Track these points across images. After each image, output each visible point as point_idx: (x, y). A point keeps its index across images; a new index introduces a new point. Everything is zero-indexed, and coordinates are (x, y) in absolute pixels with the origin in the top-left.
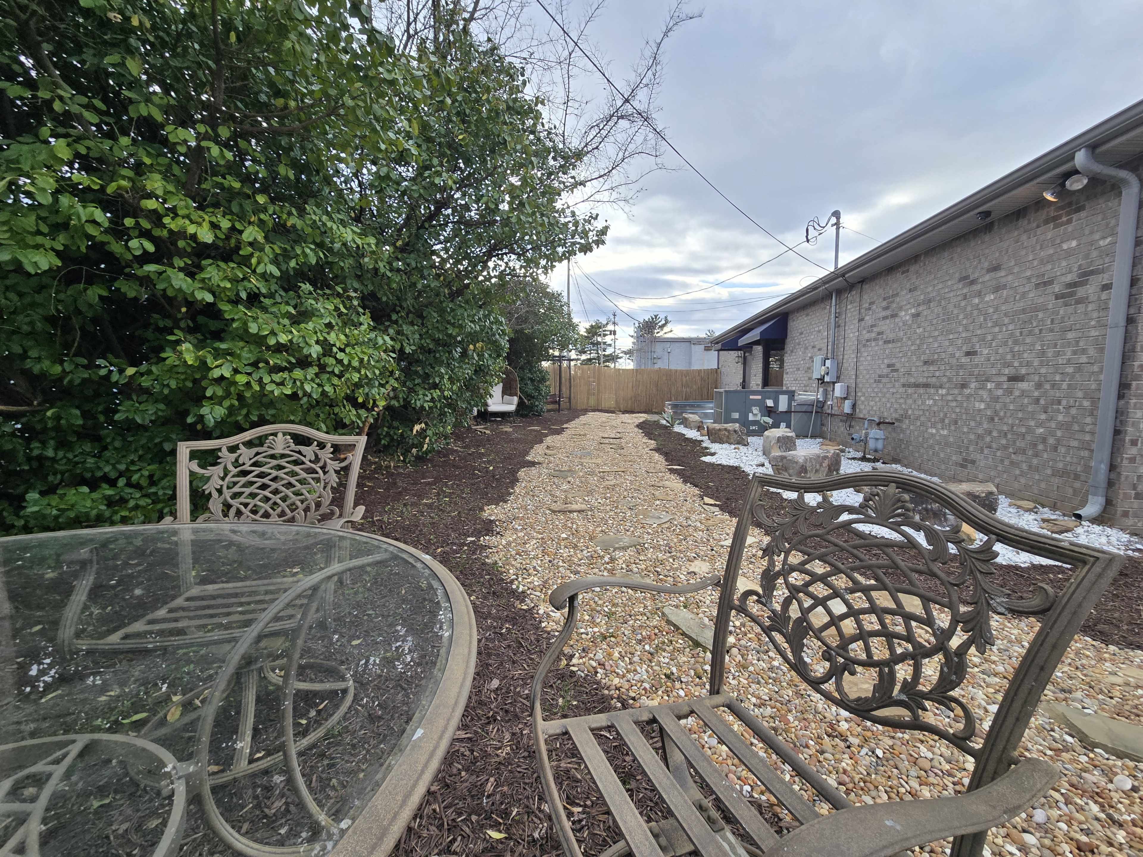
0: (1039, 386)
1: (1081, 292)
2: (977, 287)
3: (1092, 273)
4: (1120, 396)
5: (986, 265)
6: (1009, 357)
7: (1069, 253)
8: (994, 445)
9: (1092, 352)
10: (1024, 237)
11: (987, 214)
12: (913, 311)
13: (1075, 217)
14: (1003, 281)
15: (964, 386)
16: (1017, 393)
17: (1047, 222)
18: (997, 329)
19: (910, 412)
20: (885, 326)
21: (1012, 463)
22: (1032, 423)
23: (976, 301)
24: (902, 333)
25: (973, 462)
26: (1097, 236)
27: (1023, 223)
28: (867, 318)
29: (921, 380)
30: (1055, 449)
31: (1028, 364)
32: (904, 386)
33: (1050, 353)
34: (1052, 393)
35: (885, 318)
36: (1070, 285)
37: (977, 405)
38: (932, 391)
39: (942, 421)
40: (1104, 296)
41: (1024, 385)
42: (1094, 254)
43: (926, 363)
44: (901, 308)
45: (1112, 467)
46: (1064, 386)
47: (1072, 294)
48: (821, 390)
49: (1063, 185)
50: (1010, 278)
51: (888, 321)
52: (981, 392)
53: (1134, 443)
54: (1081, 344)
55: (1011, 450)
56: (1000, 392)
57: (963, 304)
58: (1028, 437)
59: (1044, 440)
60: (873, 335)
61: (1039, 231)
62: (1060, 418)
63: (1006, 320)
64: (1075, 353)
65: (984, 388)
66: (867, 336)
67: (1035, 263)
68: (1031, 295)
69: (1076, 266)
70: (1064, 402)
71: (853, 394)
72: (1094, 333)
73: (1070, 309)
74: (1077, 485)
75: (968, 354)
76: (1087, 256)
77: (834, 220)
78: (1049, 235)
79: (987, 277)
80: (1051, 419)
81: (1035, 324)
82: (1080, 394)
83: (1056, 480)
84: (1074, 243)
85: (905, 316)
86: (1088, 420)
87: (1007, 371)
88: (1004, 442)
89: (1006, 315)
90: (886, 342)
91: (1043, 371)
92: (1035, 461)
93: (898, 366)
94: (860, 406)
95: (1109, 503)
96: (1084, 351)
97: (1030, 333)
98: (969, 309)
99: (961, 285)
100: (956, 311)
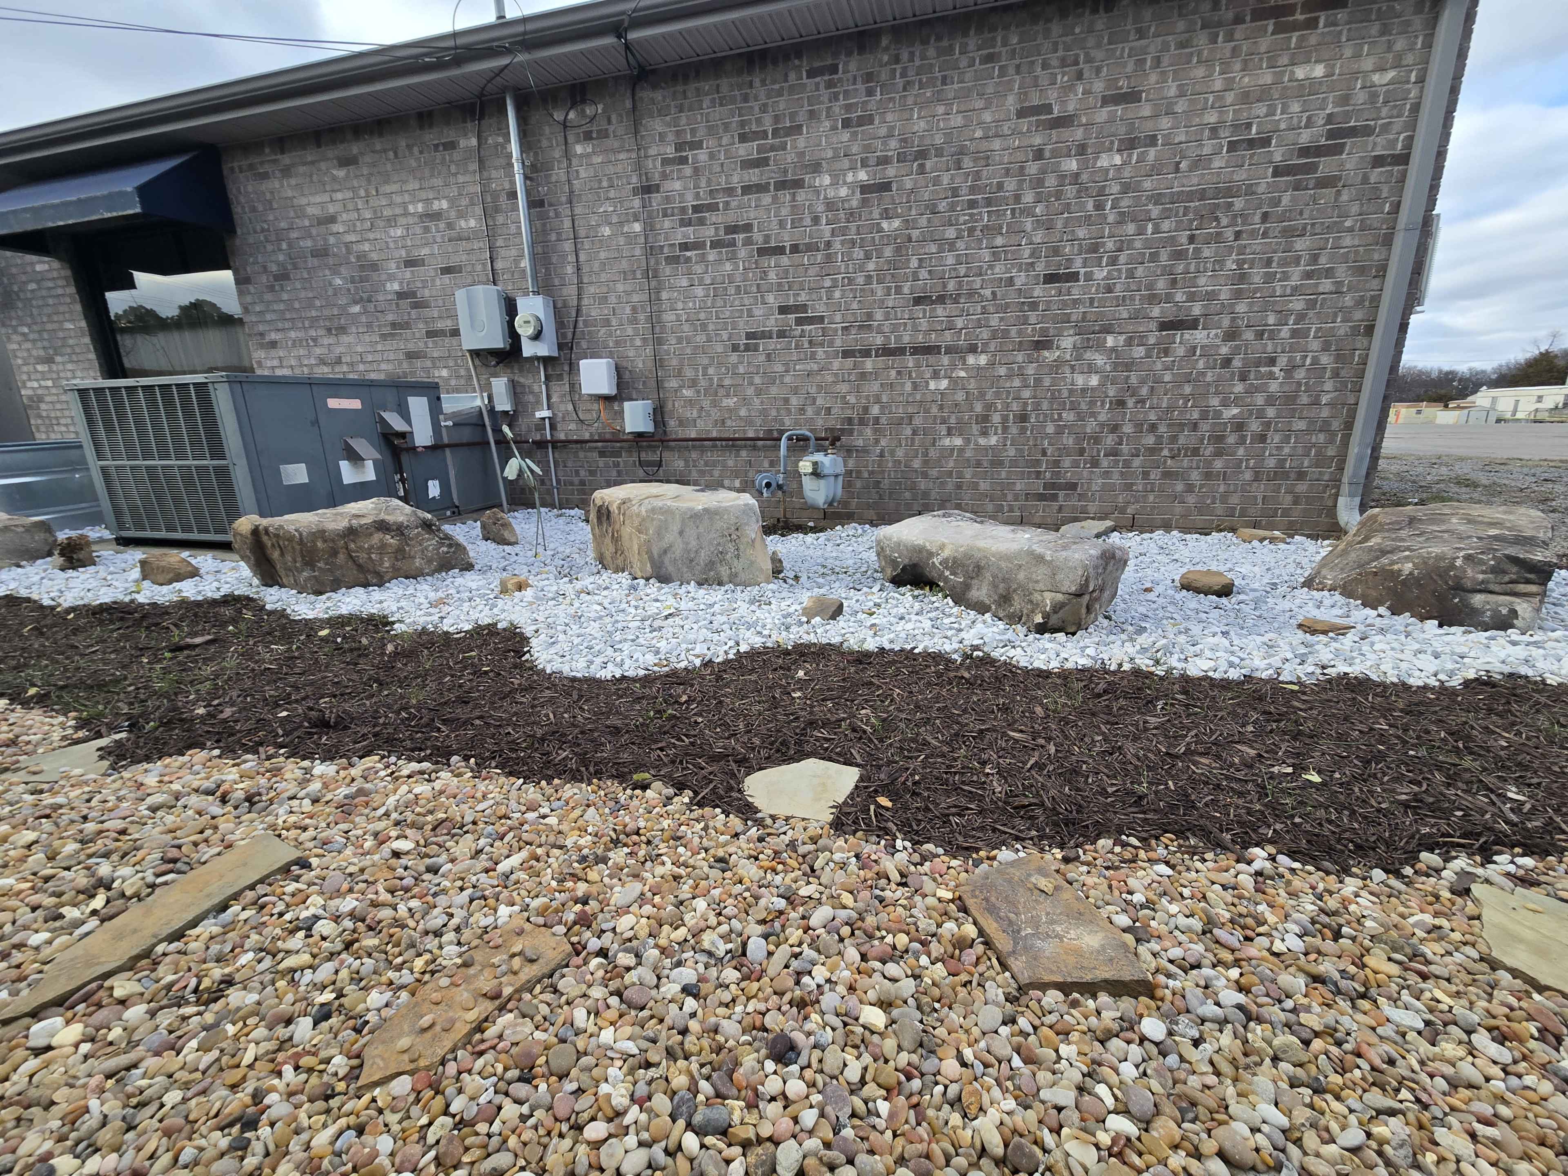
0: (1231, 335)
1: (1326, 166)
3: (1353, 132)
5: (1099, 86)
6: (1161, 285)
7: (1310, 88)
12: (862, 176)
14: (1147, 127)
15: (1042, 345)
16: (1181, 351)
18: (1131, 228)
19: (875, 410)
21: (1167, 475)
22: (1215, 402)
23: (1072, 165)
24: (826, 230)
26: (1368, 64)
28: (673, 185)
30: (1263, 438)
31: (1211, 296)
32: (848, 354)
33: (1257, 275)
35: (747, 190)
36: (1305, 152)
37: (1080, 380)
38: (947, 360)
39: (984, 419)
41: (1199, 336)
42: (1360, 97)
44: (816, 168)
46: (1285, 332)
47: (1311, 168)
48: (500, 382)
50: (1165, 123)
51: (767, 199)
52: (1090, 355)
54: (1323, 260)
55: (1165, 452)
56: (1139, 352)
57: (1033, 168)
58: (1205, 427)
59: (1239, 427)
61: (1240, 31)
62: (1274, 387)
63: (1155, 211)
64: (1308, 275)
65: (1100, 346)
68: (1219, 162)
69: (1323, 114)
70: (1283, 361)
76: (1345, 100)
78: (1264, 44)
79: (1102, 115)
80: (1251, 391)
81: (1224, 221)
82: (1313, 345)
83: (1261, 487)
84: (1319, 71)
87: (1156, 312)
88: (1150, 440)
89: (1157, 199)
91: (1239, 307)
96: (1329, 273)
98: (1051, 181)
99: (1024, 124)
100: (1010, 185)
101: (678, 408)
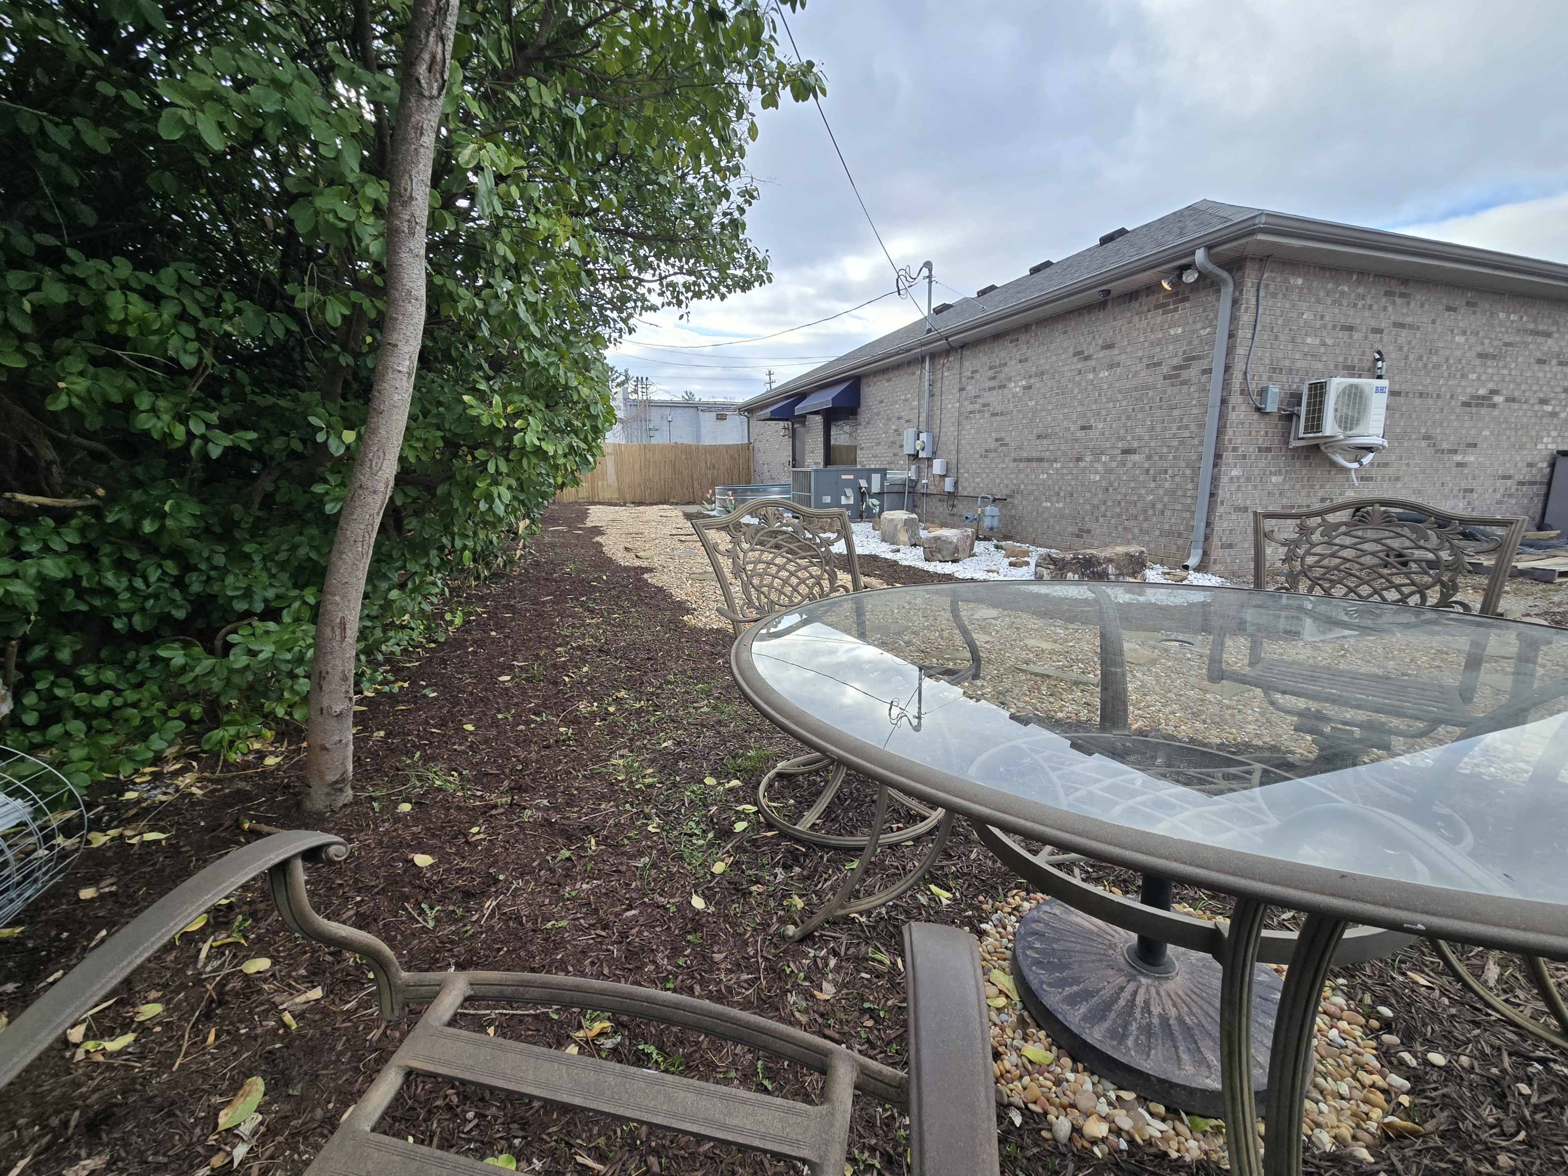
0: (1149, 457)
1: (1185, 375)
2: (1093, 363)
3: (1194, 358)
4: (1215, 465)
5: (1100, 342)
6: (1122, 431)
7: (1176, 339)
8: (1109, 514)
9: (1193, 427)
10: (1136, 319)
11: (1105, 292)
12: (1024, 383)
13: (1180, 306)
14: (1117, 359)
15: (1078, 460)
16: (1130, 465)
17: (1157, 307)
18: (1111, 405)
19: (1022, 487)
20: (992, 398)
21: (1125, 529)
22: (1143, 491)
23: (1091, 376)
24: (1011, 406)
25: (1089, 531)
26: (1198, 326)
27: (1135, 305)
28: (969, 388)
29: (1035, 454)
30: (1163, 513)
31: (1140, 438)
32: (1015, 460)
33: (1159, 427)
34: (1160, 463)
35: (990, 389)
36: (1175, 368)
37: (1092, 477)
38: (1046, 465)
39: (1058, 494)
40: (1204, 378)
41: (1136, 457)
42: (1196, 342)
43: (1039, 437)
44: (1010, 380)
45: (1208, 524)
46: (1170, 457)
47: (1178, 376)
48: (913, 467)
49: (1179, 277)
50: (1123, 356)
51: (994, 392)
52: (1096, 465)
53: (1222, 503)
54: (1185, 420)
56: (1114, 464)
57: (1077, 378)
58: (1139, 505)
59: (1153, 506)
60: (977, 407)
61: (1148, 315)
62: (1167, 485)
63: (1120, 397)
64: (1179, 428)
65: (1099, 461)
66: (970, 408)
67: (1146, 345)
68: (1143, 374)
69: (1182, 350)
70: (1170, 472)
71: (954, 471)
72: (1195, 411)
73: (1176, 390)
74: (1180, 542)
75: (1083, 428)
76: (1190, 343)
77: (925, 273)
78: (1159, 320)
79: (1101, 354)
80: (1159, 487)
81: (1145, 401)
82: (1183, 464)
83: (1163, 540)
84: (1180, 330)
85: (1015, 388)
86: (1190, 486)
87: (1120, 445)
88: (1118, 510)
89: (1120, 392)
90: (994, 415)
91: (1153, 444)
92: (1145, 525)
93: (1007, 440)
95: (1205, 553)
96: (1187, 427)
97: (1142, 410)
98: (1084, 384)
99: (1075, 359)
100: (1070, 386)
101: (963, 483)
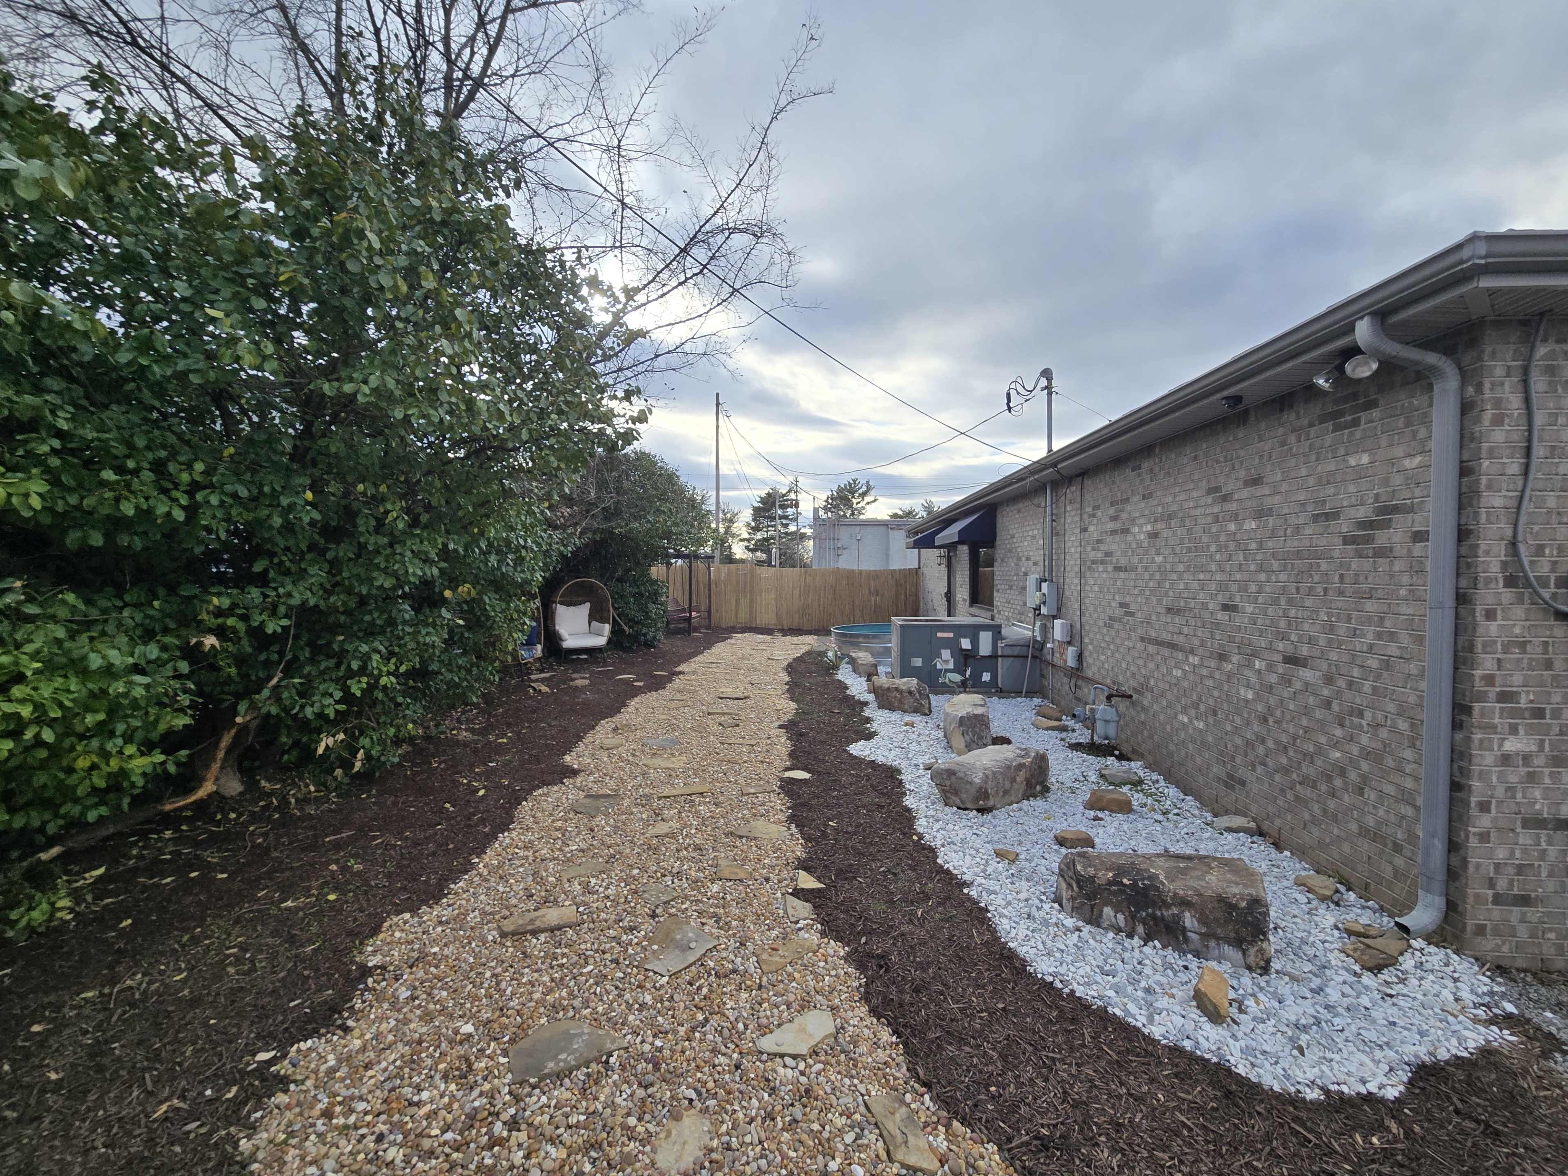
0: (1329, 680)
1: (1382, 538)
2: (1232, 506)
3: (1395, 509)
4: (1456, 725)
5: (1242, 474)
6: (1282, 624)
7: (1360, 474)
8: (1270, 763)
9: (1405, 639)
10: (1292, 438)
11: (1236, 400)
12: (1149, 528)
13: (1364, 416)
14: (1268, 501)
15: (1222, 657)
16: (1298, 685)
17: (1323, 419)
18: (1263, 577)
19: (1152, 682)
20: (1113, 544)
22: (1323, 740)
23: (1232, 527)
24: (1136, 560)
25: (1243, 783)
26: (1399, 451)
27: (1290, 416)
28: (1091, 528)
29: (1165, 636)
30: (1361, 791)
31: (1311, 641)
32: (1142, 639)
33: (1342, 628)
34: (1348, 695)
35: (1114, 532)
36: (1363, 525)
37: (1242, 691)
38: (1180, 655)
39: (1196, 706)
40: (1418, 549)
41: (1307, 674)
42: (1398, 480)
43: (1169, 610)
44: (1133, 522)
45: (1453, 846)
46: (1367, 686)
47: (1368, 540)
48: (1038, 624)
49: (1341, 369)
50: (1277, 499)
51: (1117, 538)
52: (1247, 672)
53: (1484, 807)
54: (1388, 623)
55: (1294, 776)
56: (1274, 678)
57: (1214, 528)
58: (1319, 762)
59: (1343, 773)
60: (1100, 555)
61: (1313, 432)
62: (1364, 739)
63: (1275, 565)
64: (1379, 636)
65: (1250, 666)
66: (1092, 555)
67: (1311, 481)
68: (1308, 531)
69: (1371, 494)
70: (1368, 714)
71: (1078, 638)
72: (1406, 609)
73: (1367, 564)
74: (1399, 861)
75: (1225, 607)
76: (1386, 482)
77: (1044, 382)
78: (1329, 440)
79: (1245, 493)
80: (1351, 739)
81: (1316, 578)
82: (1392, 707)
83: (1365, 845)
84: (1365, 459)
85: (1140, 532)
86: (1408, 754)
87: (1281, 646)
88: (1284, 760)
89: (1274, 556)
90: (1118, 569)
91: (1334, 656)
92: (1332, 804)
93: (1133, 608)
94: (1088, 659)
95: (1452, 908)
96: (1392, 637)
97: (1310, 591)
98: (1223, 538)
99: (1209, 500)
100: (1205, 539)
